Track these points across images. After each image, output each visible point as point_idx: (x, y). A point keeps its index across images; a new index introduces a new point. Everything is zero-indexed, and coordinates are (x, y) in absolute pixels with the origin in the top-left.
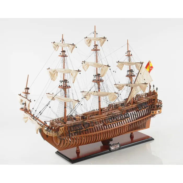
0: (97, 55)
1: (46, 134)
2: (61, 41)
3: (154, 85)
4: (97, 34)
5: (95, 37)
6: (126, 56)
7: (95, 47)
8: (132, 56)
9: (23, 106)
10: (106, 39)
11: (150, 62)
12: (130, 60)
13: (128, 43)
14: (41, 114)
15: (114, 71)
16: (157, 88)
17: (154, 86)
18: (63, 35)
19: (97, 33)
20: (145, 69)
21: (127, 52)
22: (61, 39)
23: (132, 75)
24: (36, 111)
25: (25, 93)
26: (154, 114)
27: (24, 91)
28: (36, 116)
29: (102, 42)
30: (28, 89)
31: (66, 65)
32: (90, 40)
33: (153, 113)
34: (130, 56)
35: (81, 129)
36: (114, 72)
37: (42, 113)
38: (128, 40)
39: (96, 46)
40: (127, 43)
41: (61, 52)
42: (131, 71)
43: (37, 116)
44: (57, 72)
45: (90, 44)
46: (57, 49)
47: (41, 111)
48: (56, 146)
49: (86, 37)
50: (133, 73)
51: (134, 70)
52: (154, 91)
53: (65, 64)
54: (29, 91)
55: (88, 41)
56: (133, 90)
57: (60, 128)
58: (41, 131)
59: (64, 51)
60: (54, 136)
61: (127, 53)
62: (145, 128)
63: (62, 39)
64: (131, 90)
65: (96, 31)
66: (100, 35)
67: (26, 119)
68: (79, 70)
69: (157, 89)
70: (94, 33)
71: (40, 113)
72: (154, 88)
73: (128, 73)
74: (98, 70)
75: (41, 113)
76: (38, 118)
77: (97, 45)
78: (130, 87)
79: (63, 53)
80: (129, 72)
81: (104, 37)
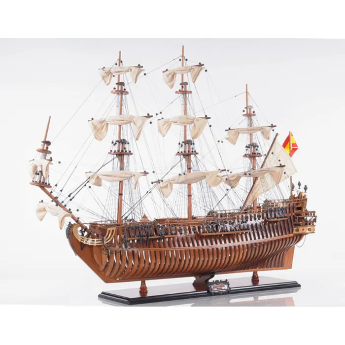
0: (185, 101)
1: (80, 241)
2: (116, 64)
3: (299, 182)
4: (187, 60)
5: (183, 66)
6: (244, 115)
7: (182, 87)
8: (255, 115)
9: (37, 178)
10: (203, 66)
11: (292, 135)
12: (251, 124)
13: (248, 91)
14: (71, 200)
15: (219, 141)
16: (306, 186)
17: (299, 184)
18: (120, 52)
19: (186, 58)
20: (283, 147)
21: (246, 108)
22: (116, 60)
23: (255, 154)
24: (61, 191)
25: (41, 152)
26: (299, 232)
27: (41, 147)
28: (61, 202)
29: (195, 73)
30: (48, 143)
31: (125, 110)
32: (174, 74)
33: (298, 230)
34: (252, 117)
35: (151, 236)
36: (221, 142)
37: (73, 198)
38: (247, 85)
39: (184, 84)
40: (245, 91)
41: (117, 84)
42: (253, 146)
43: (63, 202)
44: (107, 124)
45: (172, 83)
46: (108, 81)
47: (71, 194)
48: (98, 271)
49: (165, 70)
50: (257, 150)
51: (258, 145)
52: (300, 194)
53: (124, 107)
54: (50, 148)
55: (170, 76)
56: (258, 185)
57: (108, 229)
58: (70, 234)
59: (122, 84)
60: (95, 245)
61: (245, 110)
62: (281, 267)
63: (119, 59)
64: (254, 183)
65: (184, 55)
66: (192, 62)
67: (42, 214)
68: (148, 114)
69: (306, 188)
70: (180, 60)
71: (69, 196)
72: (299, 188)
73: (247, 150)
74: (187, 131)
75: (71, 197)
76: (65, 206)
77: (186, 84)
78: (252, 178)
79: (120, 87)
80: (249, 149)
81: (200, 63)
